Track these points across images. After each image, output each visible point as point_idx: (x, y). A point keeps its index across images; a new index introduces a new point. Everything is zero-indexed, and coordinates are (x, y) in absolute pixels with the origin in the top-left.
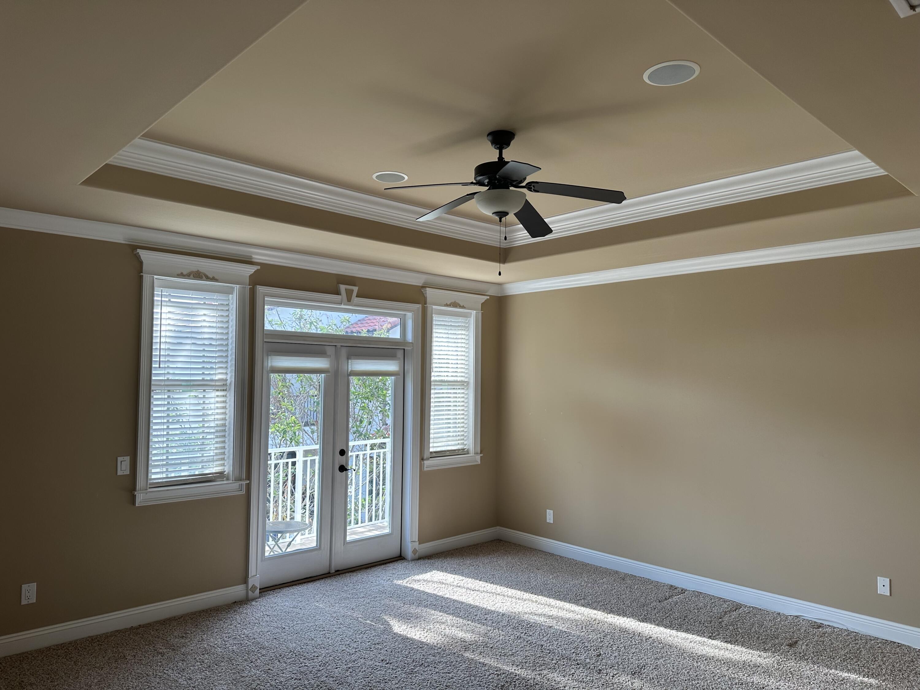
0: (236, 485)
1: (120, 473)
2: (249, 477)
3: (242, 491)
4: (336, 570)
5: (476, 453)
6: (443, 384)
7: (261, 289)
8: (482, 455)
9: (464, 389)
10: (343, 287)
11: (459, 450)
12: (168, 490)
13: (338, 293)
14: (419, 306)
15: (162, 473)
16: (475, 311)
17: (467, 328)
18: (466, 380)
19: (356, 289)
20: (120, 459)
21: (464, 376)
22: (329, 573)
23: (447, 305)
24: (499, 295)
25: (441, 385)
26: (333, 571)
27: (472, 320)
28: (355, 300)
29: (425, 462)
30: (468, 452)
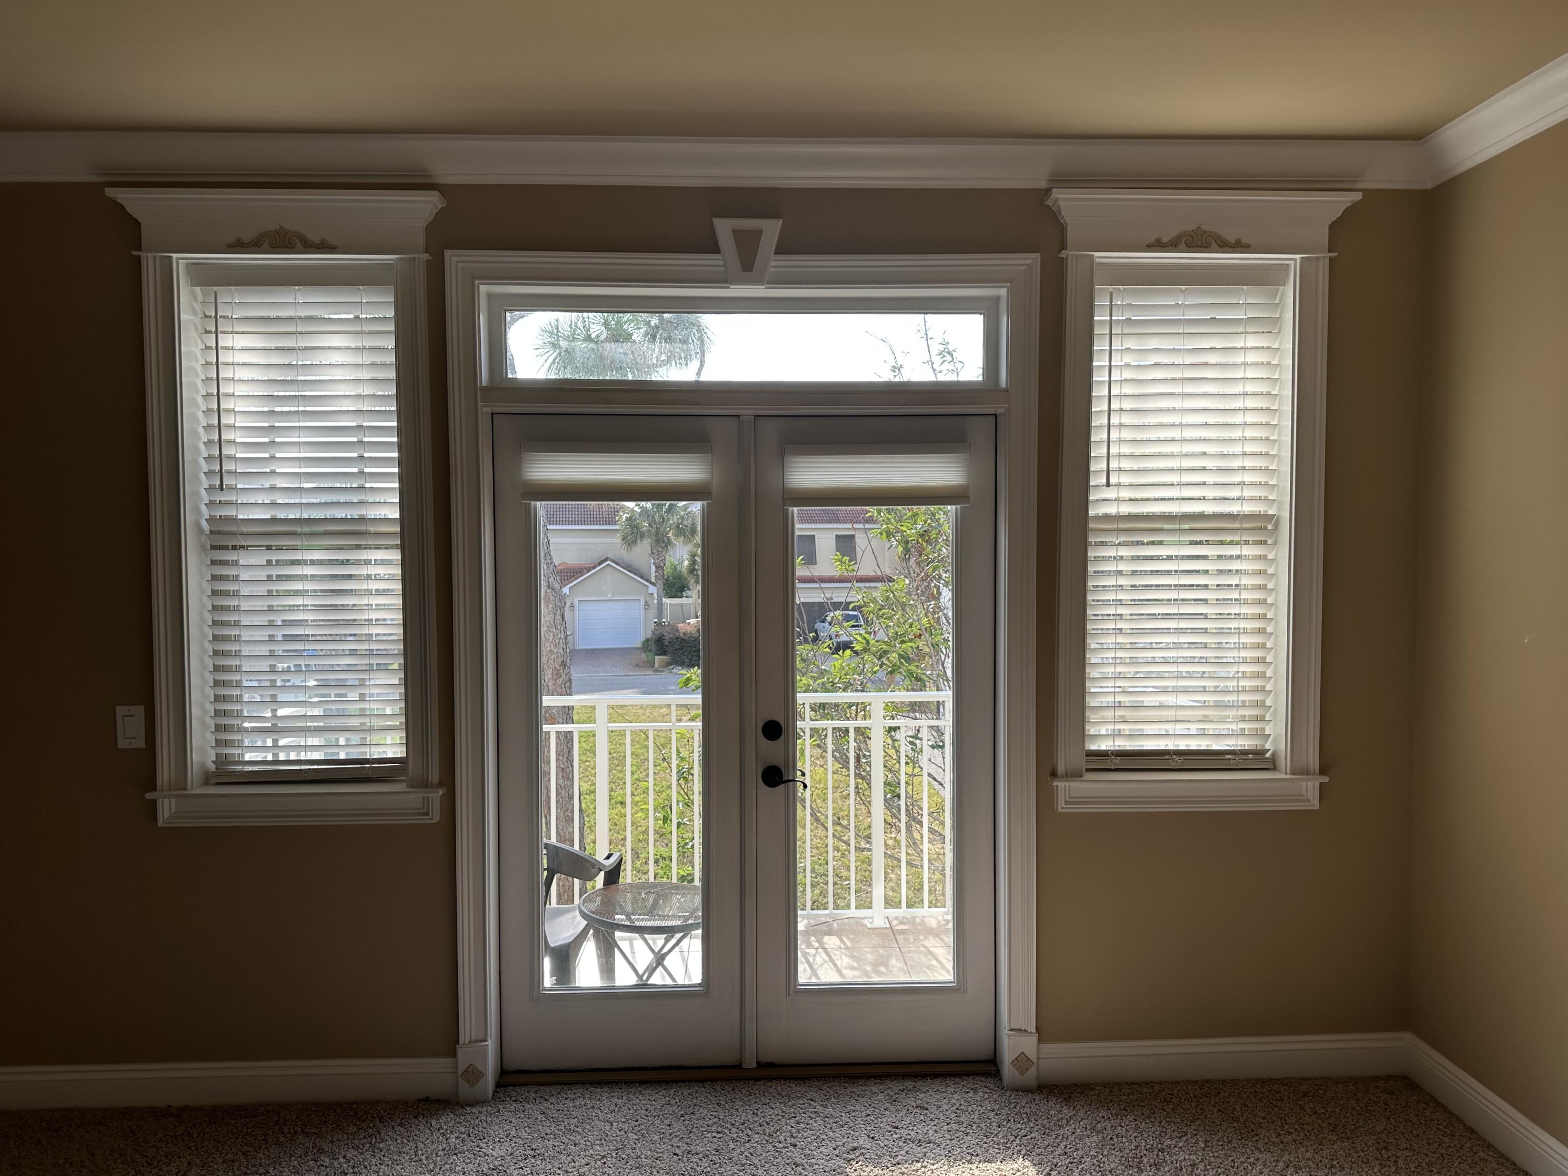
0: (414, 798)
1: (122, 744)
3: (428, 815)
4: (765, 1059)
5: (1299, 771)
6: (1166, 526)
8: (1326, 779)
9: (1265, 542)
10: (724, 228)
13: (715, 249)
14: (1032, 259)
16: (1298, 257)
17: (1270, 325)
18: (1271, 512)
19: (771, 229)
20: (121, 710)
21: (1266, 499)
22: (738, 1066)
23: (1158, 245)
24: (1429, 186)
25: (1161, 530)
26: (750, 1062)
27: (1289, 294)
28: (776, 264)
29: (1059, 784)
30: (1271, 765)
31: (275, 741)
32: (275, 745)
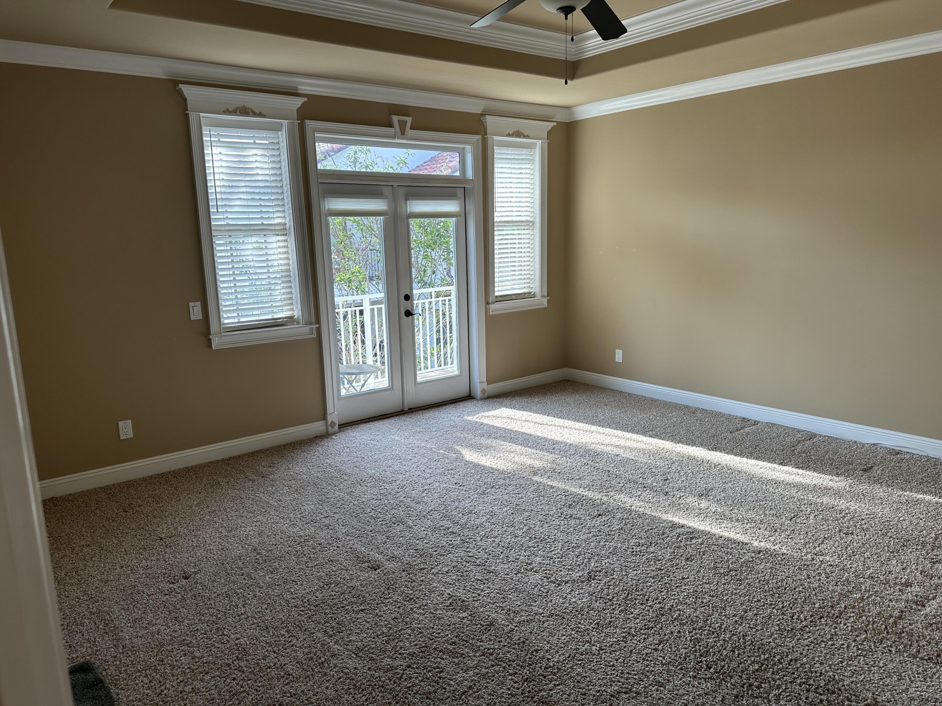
0: (307, 329)
1: (193, 318)
2: (318, 321)
3: (313, 334)
4: (409, 408)
5: (543, 296)
6: (507, 225)
7: (310, 124)
8: (549, 298)
9: (529, 229)
10: (395, 119)
11: (525, 293)
12: (241, 334)
13: (391, 125)
14: (479, 137)
15: (234, 317)
16: (540, 141)
17: (531, 161)
18: (531, 220)
19: (409, 120)
20: (191, 304)
21: (529, 216)
22: (403, 411)
23: (509, 135)
24: (568, 121)
25: (505, 226)
26: (406, 409)
27: (537, 152)
28: (410, 132)
29: (491, 306)
30: (534, 296)
31: (238, 314)
32: (238, 316)
